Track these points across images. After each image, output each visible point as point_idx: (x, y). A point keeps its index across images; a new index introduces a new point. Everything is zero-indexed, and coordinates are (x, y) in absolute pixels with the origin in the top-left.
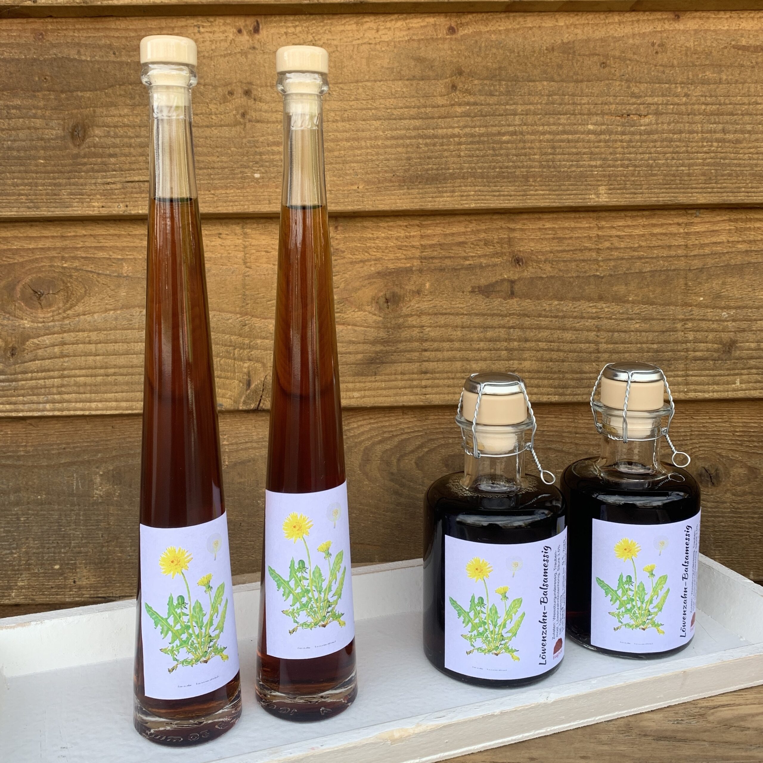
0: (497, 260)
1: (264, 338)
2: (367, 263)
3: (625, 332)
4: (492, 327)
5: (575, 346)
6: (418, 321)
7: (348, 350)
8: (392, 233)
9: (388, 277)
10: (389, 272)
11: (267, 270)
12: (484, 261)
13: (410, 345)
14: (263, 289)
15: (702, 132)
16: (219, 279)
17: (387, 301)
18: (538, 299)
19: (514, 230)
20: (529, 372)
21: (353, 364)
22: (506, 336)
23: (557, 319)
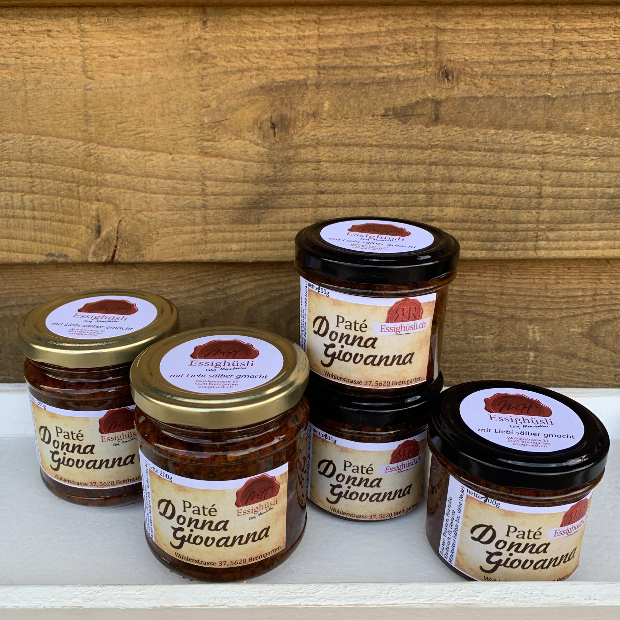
0: (419, 72)
1: (115, 173)
2: (246, 74)
3: (576, 171)
4: (408, 164)
5: (512, 188)
6: (314, 153)
7: (224, 191)
8: (280, 31)
9: (274, 94)
10: (276, 87)
11: (115, 82)
12: (402, 73)
13: (303, 186)
14: (111, 108)
16: (53, 93)
17: (273, 126)
18: (470, 127)
19: (444, 30)
20: (451, 221)
21: (230, 208)
22: (426, 175)
23: (492, 154)
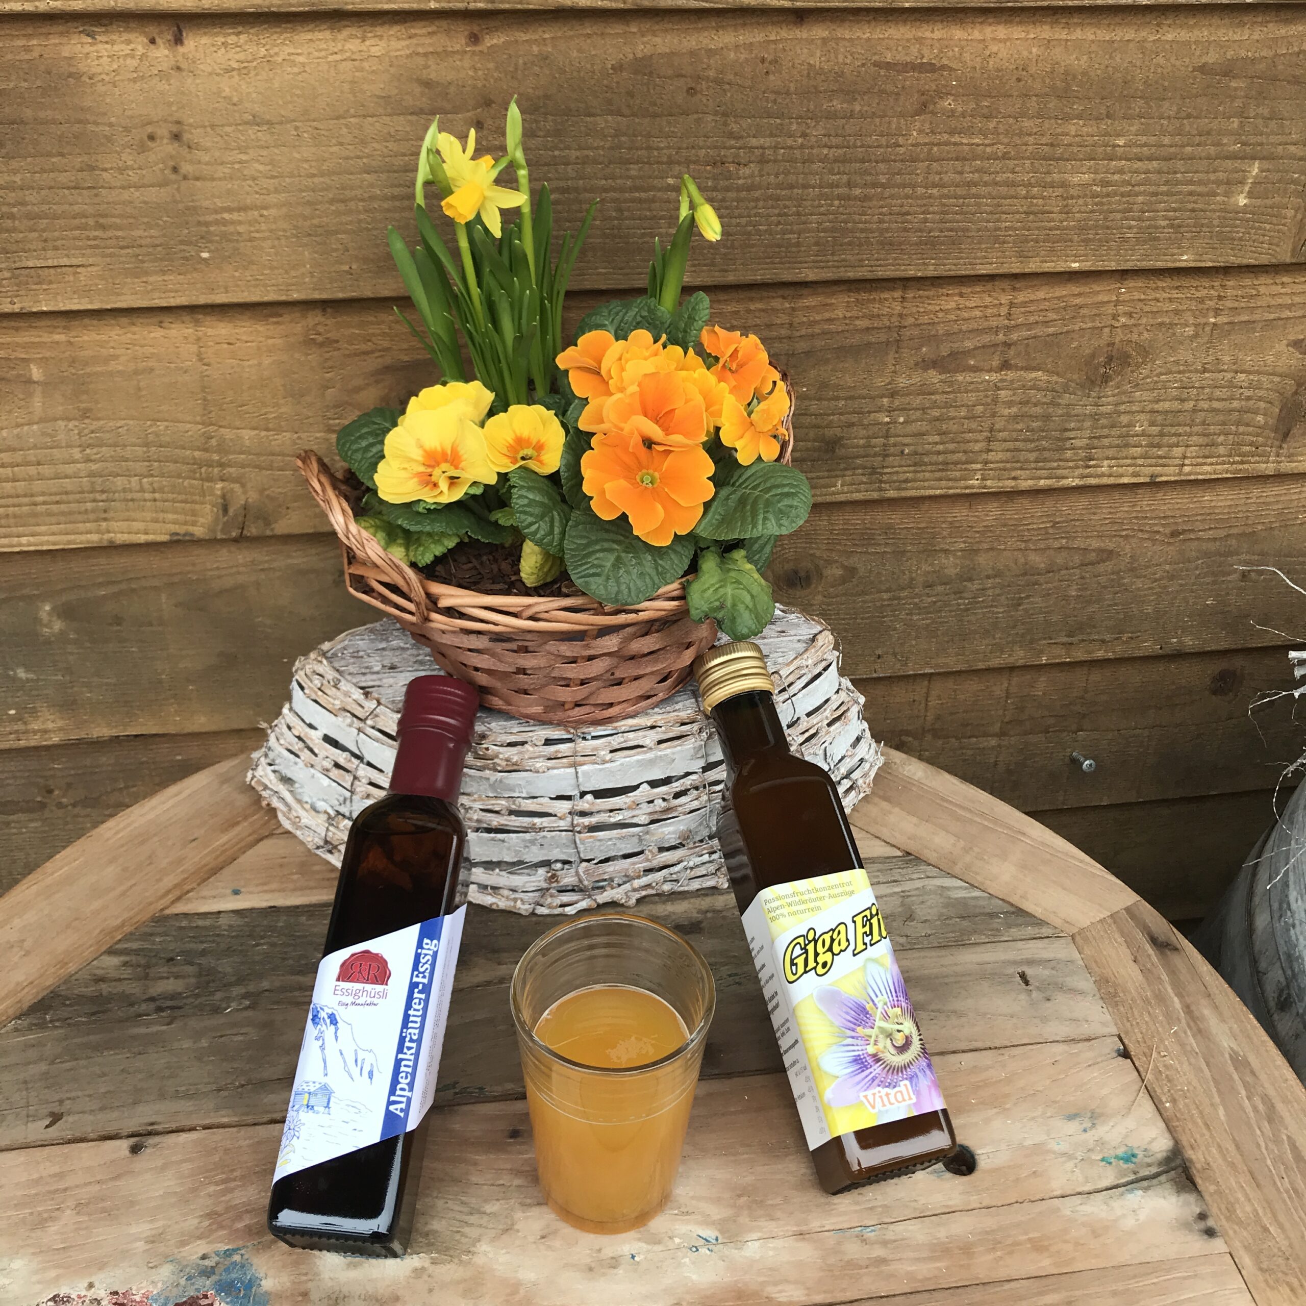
1: (238, 453)
2: (371, 355)
11: (232, 367)
14: (231, 392)
15: (821, 187)
